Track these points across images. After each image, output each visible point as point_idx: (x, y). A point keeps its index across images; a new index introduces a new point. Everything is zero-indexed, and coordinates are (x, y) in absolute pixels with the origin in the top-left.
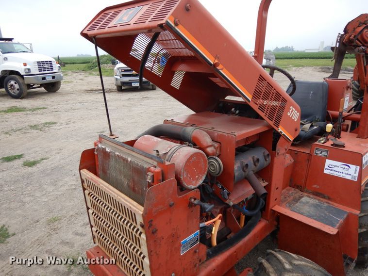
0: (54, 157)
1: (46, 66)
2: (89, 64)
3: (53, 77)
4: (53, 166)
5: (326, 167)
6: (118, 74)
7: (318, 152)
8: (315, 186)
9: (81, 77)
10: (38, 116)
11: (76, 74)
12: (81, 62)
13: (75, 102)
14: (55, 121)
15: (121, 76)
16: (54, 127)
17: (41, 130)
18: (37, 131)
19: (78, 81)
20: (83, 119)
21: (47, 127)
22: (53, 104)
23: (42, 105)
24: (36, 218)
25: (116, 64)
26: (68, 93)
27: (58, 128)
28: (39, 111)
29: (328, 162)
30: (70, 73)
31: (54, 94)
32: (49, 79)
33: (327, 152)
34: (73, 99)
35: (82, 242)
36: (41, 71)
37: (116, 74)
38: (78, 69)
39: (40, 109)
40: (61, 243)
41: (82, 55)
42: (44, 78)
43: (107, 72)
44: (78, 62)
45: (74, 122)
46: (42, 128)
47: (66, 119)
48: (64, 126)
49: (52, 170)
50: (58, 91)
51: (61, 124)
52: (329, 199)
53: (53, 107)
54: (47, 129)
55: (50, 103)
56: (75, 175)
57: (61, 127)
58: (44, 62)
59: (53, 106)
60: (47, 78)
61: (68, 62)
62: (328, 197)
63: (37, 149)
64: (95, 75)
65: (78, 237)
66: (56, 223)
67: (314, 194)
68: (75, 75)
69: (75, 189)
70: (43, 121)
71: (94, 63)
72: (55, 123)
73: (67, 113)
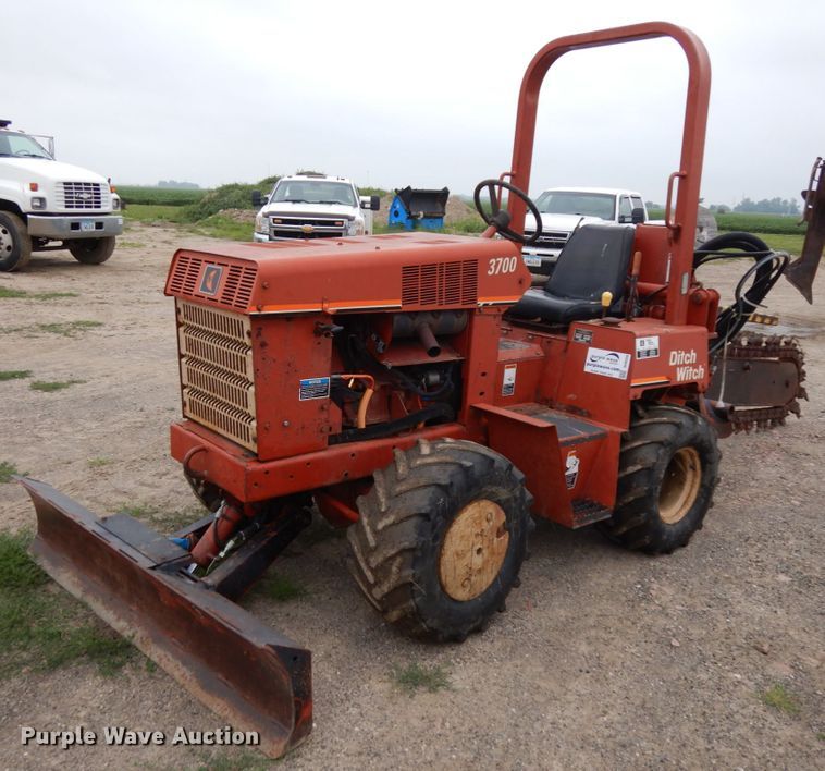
0: (97, 381)
1: (85, 196)
2: (191, 208)
3: (99, 225)
4: (95, 394)
5: (588, 360)
6: (266, 228)
7: (578, 336)
8: (571, 396)
9: (167, 237)
10: (58, 309)
11: (154, 229)
12: (168, 199)
13: (146, 288)
14: (100, 321)
15: (272, 234)
16: (96, 330)
17: (66, 335)
18: (58, 335)
19: (159, 245)
20: (166, 322)
21: (80, 329)
22: (92, 289)
23: (66, 289)
24: (66, 459)
25: (262, 205)
26: (129, 270)
27: (105, 333)
28: (58, 300)
29: (592, 352)
30: (136, 225)
31: (97, 268)
32: (88, 228)
33: (591, 334)
34: (142, 282)
35: (153, 493)
36: (72, 207)
37: (260, 228)
38: (161, 217)
39: (62, 295)
40: (112, 492)
41: (173, 183)
42: (75, 226)
43: (238, 229)
44: (161, 199)
45: (144, 326)
46: (69, 330)
47: (125, 319)
48: (122, 331)
49: (94, 399)
50: (106, 263)
51: (114, 328)
52: (589, 415)
53: (93, 295)
54: (79, 333)
55: (86, 287)
56: (142, 410)
57: (112, 333)
58: (80, 184)
59: (92, 292)
60: (83, 226)
61: (135, 198)
62: (588, 412)
63: (60, 366)
64: (203, 235)
65: (144, 488)
66: (104, 467)
67: (568, 411)
68: (150, 230)
69: (142, 427)
70: (71, 318)
71: (204, 204)
72: (100, 324)
73: (127, 308)
